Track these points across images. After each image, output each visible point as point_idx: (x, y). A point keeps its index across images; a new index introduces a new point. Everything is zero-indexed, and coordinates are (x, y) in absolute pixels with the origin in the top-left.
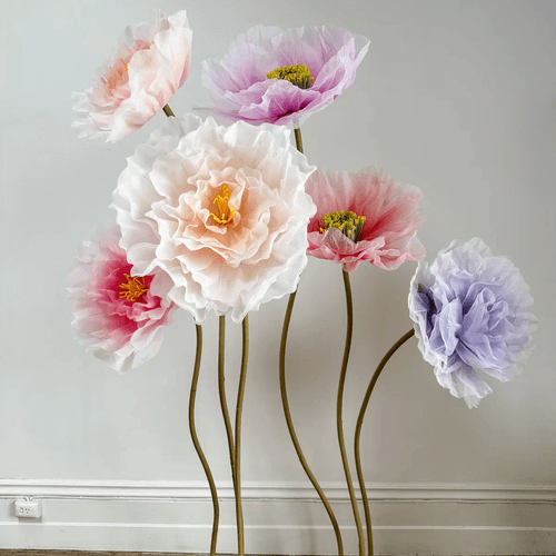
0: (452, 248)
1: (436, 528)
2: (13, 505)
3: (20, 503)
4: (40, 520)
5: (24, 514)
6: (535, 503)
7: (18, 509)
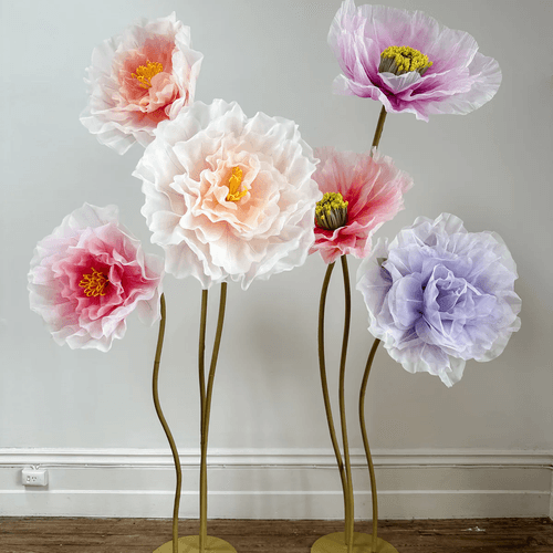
0: (416, 225)
1: (432, 492)
2: (20, 473)
3: (26, 472)
4: (46, 488)
5: (32, 482)
6: (525, 467)
7: (24, 477)
